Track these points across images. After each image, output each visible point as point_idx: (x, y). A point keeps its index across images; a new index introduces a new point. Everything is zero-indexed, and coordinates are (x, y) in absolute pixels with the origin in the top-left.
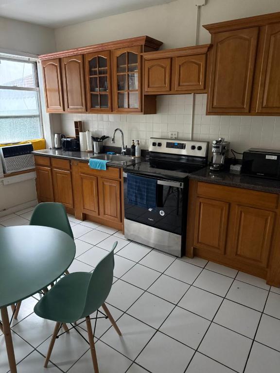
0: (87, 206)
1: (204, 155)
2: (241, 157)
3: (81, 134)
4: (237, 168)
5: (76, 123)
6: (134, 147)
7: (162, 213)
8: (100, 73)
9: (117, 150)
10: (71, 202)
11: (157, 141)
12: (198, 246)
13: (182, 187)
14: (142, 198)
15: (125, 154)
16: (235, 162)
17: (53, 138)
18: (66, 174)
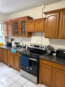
0: (11, 63)
1: (45, 50)
2: (56, 51)
3: (12, 42)
4: (55, 54)
5: (11, 39)
6: (25, 46)
7: (31, 69)
8: (17, 26)
9: (21, 47)
10: (7, 62)
11: (32, 45)
12: (43, 81)
13: (37, 61)
14: (25, 64)
15: (23, 48)
16: (54, 52)
17: (5, 43)
18: (6, 53)
